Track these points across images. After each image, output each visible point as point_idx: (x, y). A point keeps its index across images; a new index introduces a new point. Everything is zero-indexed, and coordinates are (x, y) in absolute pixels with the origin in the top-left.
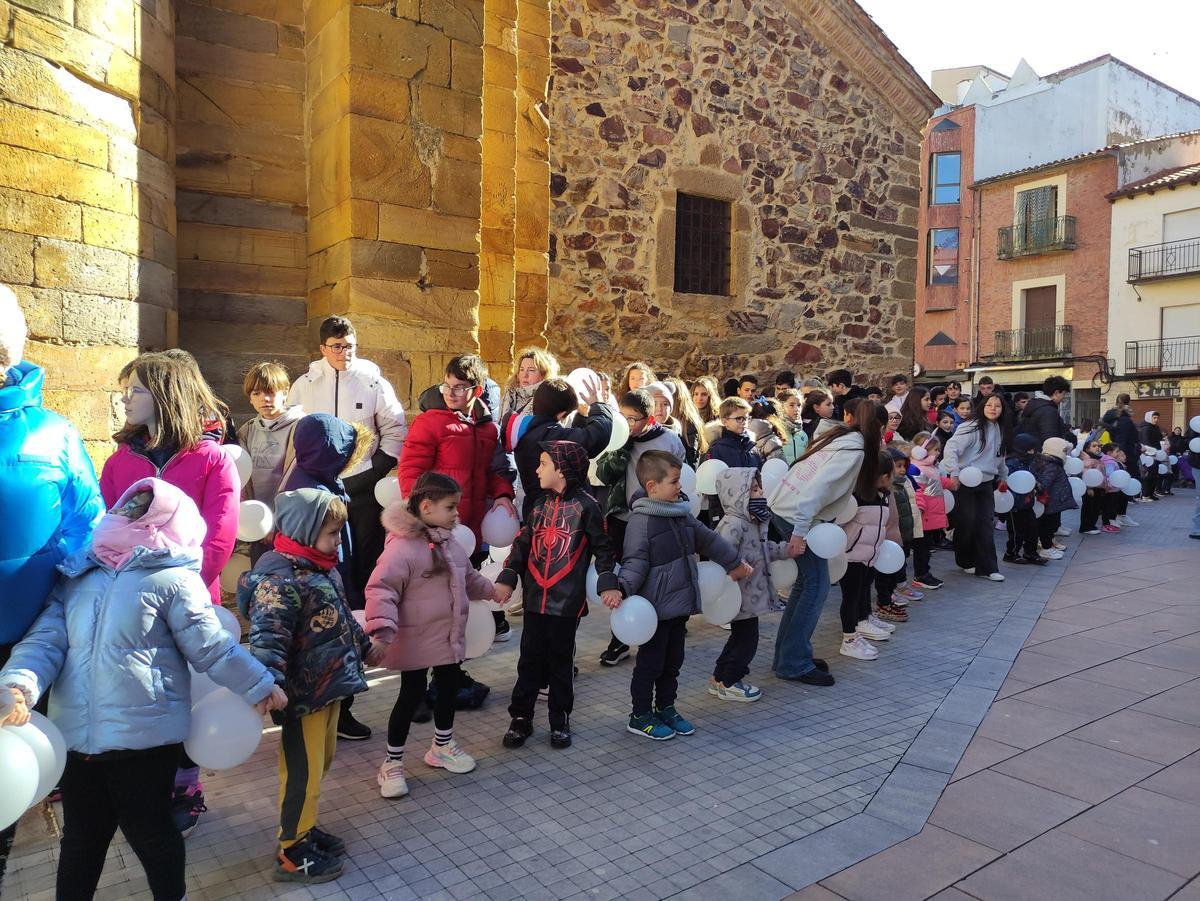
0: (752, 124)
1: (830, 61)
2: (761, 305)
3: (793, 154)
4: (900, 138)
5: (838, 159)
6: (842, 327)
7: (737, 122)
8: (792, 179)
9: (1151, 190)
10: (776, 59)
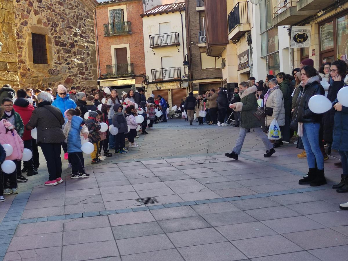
0: (49, 11)
2: (57, 67)
3: (61, 20)
4: (88, 13)
5: (72, 21)
6: (78, 72)
7: (45, 11)
8: (61, 27)
9: (154, 14)
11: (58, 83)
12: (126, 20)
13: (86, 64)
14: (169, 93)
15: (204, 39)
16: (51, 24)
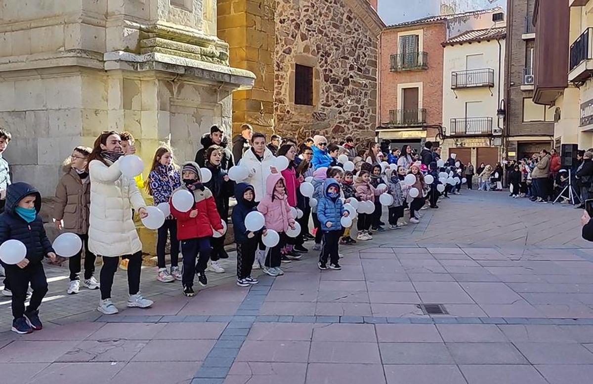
0: (320, 36)
1: (346, 9)
2: (324, 110)
3: (334, 48)
4: (370, 40)
5: (349, 49)
6: (351, 118)
7: (315, 35)
8: (334, 58)
9: (461, 43)
10: (328, 8)
11: (324, 131)
12: (421, 50)
13: (362, 107)
14: (472, 153)
15: (529, 80)
16: (321, 53)
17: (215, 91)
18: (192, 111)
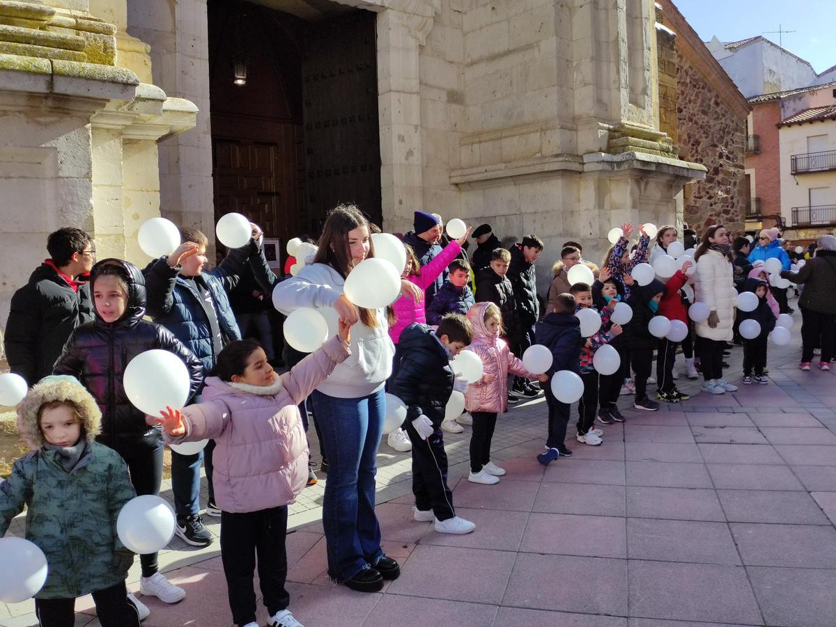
0: (690, 124)
1: (714, 93)
2: (696, 202)
3: (704, 135)
4: (737, 125)
5: (718, 136)
6: (722, 210)
7: (686, 124)
8: (703, 146)
9: (800, 123)
10: (697, 95)
11: (696, 225)
12: (751, 133)
13: (732, 198)
16: (692, 142)
17: (671, 186)
18: (652, 207)
